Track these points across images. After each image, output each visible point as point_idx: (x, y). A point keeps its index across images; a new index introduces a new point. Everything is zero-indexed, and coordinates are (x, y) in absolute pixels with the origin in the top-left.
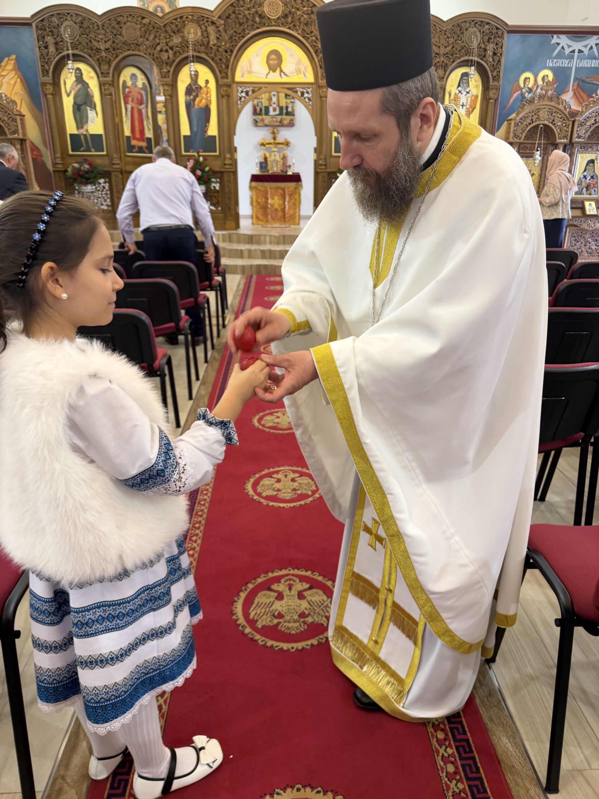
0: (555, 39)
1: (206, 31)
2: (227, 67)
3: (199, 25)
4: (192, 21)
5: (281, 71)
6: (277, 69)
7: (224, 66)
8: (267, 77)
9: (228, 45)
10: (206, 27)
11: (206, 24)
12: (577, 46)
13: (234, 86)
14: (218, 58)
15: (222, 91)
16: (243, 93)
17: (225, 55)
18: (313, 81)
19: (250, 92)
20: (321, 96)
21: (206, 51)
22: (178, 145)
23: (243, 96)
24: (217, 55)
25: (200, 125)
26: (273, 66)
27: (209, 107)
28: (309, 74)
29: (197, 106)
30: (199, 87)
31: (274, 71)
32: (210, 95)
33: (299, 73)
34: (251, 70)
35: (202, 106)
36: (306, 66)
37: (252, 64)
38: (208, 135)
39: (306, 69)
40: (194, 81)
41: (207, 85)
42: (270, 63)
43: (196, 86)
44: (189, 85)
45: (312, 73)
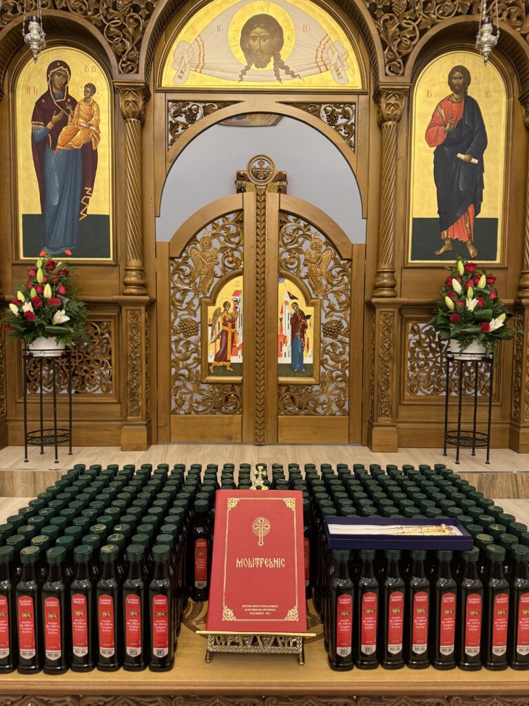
2: (138, 46)
5: (279, 64)
6: (269, 61)
8: (242, 79)
13: (159, 100)
14: (113, 24)
15: (122, 104)
16: (181, 116)
17: (131, 17)
18: (360, 88)
19: (198, 112)
20: (382, 117)
21: (84, 8)
22: (9, 237)
23: (181, 123)
24: (111, 17)
25: (67, 193)
26: (259, 53)
27: (94, 148)
28: (350, 70)
29: (63, 146)
30: (69, 100)
31: (262, 65)
32: (98, 121)
33: (323, 68)
34: (202, 62)
35: (75, 147)
36: (343, 53)
37: (205, 48)
38: (88, 213)
39: (342, 59)
40: (56, 88)
41: (89, 97)
42: (250, 46)
43: (63, 100)
44: (43, 97)
45: (356, 66)
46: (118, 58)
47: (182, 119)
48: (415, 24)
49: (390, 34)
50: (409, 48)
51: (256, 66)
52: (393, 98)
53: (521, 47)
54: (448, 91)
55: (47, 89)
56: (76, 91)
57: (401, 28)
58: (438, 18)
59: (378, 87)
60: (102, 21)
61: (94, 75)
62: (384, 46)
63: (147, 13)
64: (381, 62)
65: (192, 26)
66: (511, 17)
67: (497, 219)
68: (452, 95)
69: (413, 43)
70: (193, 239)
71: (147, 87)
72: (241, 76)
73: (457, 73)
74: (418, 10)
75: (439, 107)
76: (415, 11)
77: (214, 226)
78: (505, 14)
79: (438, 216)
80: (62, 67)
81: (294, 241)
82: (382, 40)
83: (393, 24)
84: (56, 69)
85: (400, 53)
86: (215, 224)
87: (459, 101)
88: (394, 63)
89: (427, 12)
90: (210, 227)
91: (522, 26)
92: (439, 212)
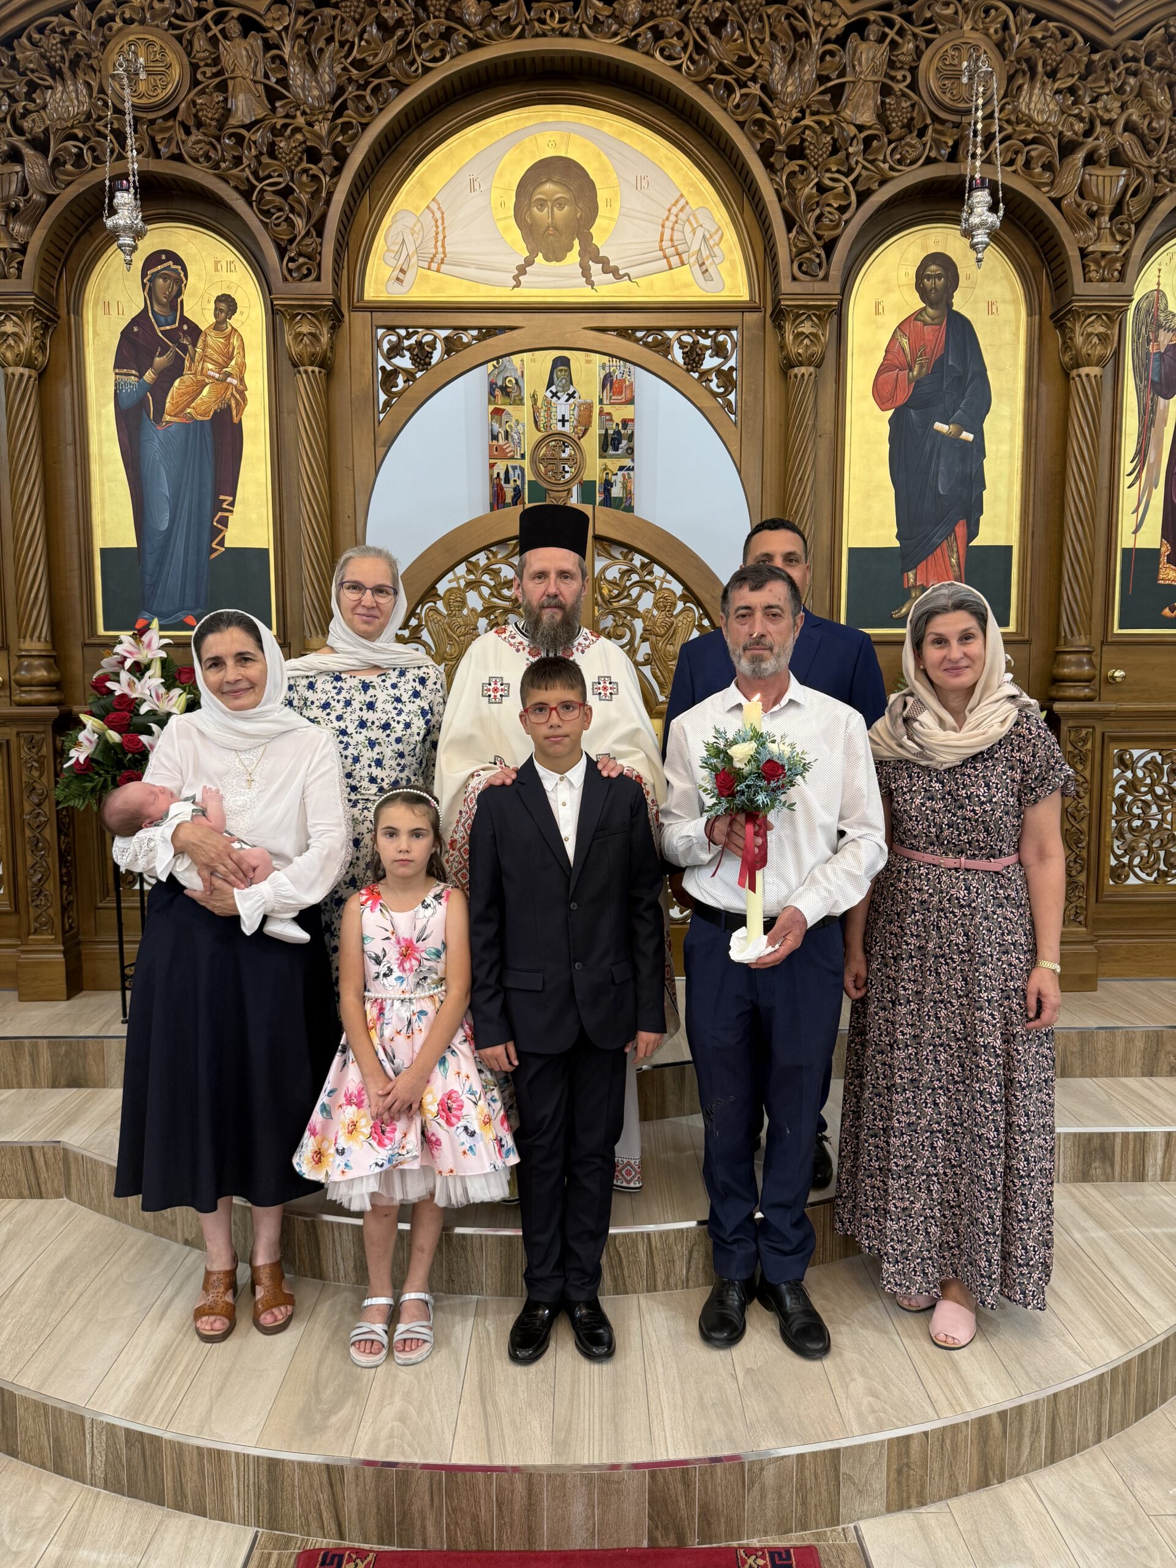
1: (216, 61)
2: (319, 228)
3: (179, 38)
5: (590, 253)
6: (570, 248)
7: (300, 223)
8: (518, 284)
9: (322, 128)
10: (214, 41)
11: (215, 30)
13: (357, 324)
14: (268, 185)
15: (289, 339)
16: (403, 356)
17: (305, 171)
18: (746, 298)
19: (434, 348)
20: (787, 357)
21: (212, 154)
22: (77, 593)
23: (403, 369)
24: (266, 173)
25: (186, 504)
26: (551, 231)
27: (236, 420)
28: (726, 264)
29: (175, 416)
30: (185, 327)
31: (556, 255)
32: (242, 366)
33: (675, 260)
34: (440, 250)
35: (200, 418)
36: (713, 231)
37: (446, 224)
38: (227, 544)
39: (711, 242)
40: (160, 303)
41: (225, 321)
42: (533, 218)
43: (174, 326)
44: (135, 321)
45: (738, 256)
46: (282, 252)
47: (404, 362)
48: (847, 181)
49: (802, 201)
50: (837, 226)
51: (547, 259)
52: (808, 324)
53: (1051, 223)
54: (916, 303)
55: (142, 307)
56: (198, 308)
57: (821, 189)
58: (892, 169)
59: (779, 301)
60: (248, 179)
61: (234, 277)
62: (790, 223)
63: (336, 163)
64: (783, 253)
65: (421, 182)
66: (1033, 165)
67: (1010, 548)
68: (924, 309)
69: (846, 216)
70: (431, 593)
71: (337, 303)
72: (516, 278)
73: (933, 267)
74: (855, 154)
75: (899, 333)
76: (848, 155)
77: (471, 567)
78: (1021, 160)
79: (897, 544)
80: (171, 263)
81: (624, 591)
82: (785, 213)
83: (807, 181)
84: (159, 267)
85: (819, 237)
86: (471, 562)
87: (936, 321)
88: (807, 255)
89: (871, 158)
90: (461, 569)
91: (1052, 183)
92: (898, 537)
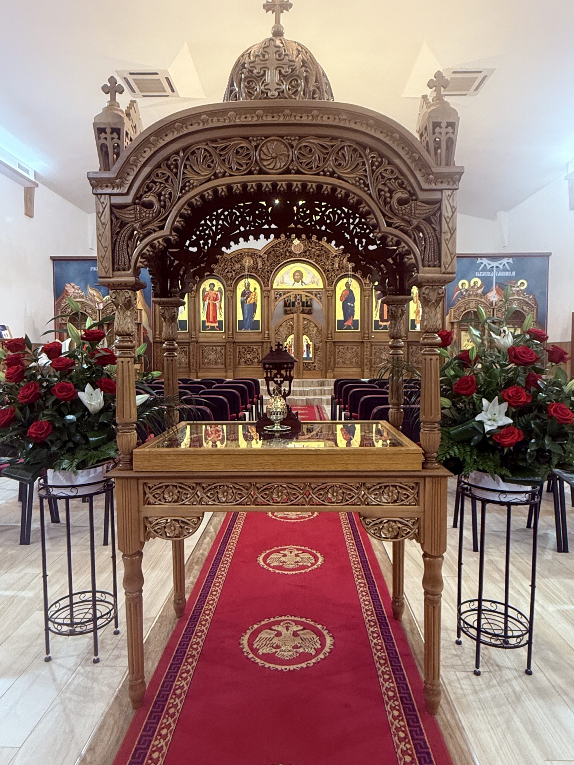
0: (479, 261)
2: (268, 280)
3: (252, 258)
4: (248, 256)
5: (302, 282)
6: (300, 281)
7: (266, 280)
9: (269, 269)
10: (256, 259)
12: (495, 264)
13: (272, 291)
14: (262, 275)
16: (278, 295)
17: (267, 274)
18: (323, 287)
19: (282, 294)
20: (328, 296)
21: (255, 271)
25: (249, 314)
26: (297, 279)
27: (256, 303)
28: (320, 284)
29: (248, 303)
30: (250, 292)
31: (298, 282)
32: (257, 297)
33: (314, 283)
34: (283, 282)
35: (251, 303)
36: (318, 279)
37: (284, 278)
38: (254, 319)
39: (318, 281)
40: (247, 289)
41: (255, 291)
42: (295, 278)
43: (248, 292)
44: (243, 291)
45: (322, 282)
46: (263, 283)
48: (335, 274)
50: (333, 280)
52: (331, 291)
54: (345, 288)
55: (244, 289)
57: (331, 275)
58: (340, 273)
59: (326, 289)
63: (271, 272)
64: (327, 283)
65: (281, 273)
71: (270, 290)
72: (293, 285)
73: (347, 283)
75: (343, 292)
76: (335, 271)
82: (327, 278)
84: (247, 284)
87: (348, 290)
88: (330, 283)
92: (344, 318)
